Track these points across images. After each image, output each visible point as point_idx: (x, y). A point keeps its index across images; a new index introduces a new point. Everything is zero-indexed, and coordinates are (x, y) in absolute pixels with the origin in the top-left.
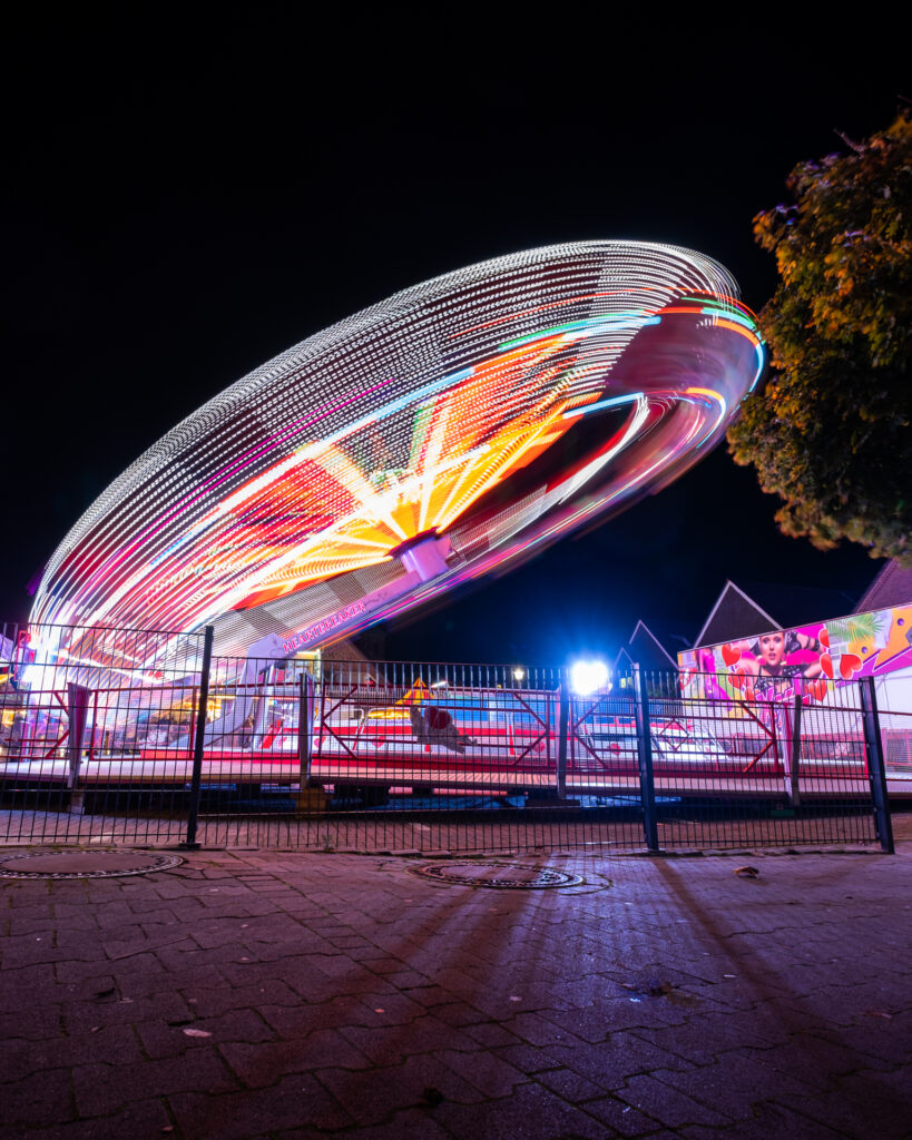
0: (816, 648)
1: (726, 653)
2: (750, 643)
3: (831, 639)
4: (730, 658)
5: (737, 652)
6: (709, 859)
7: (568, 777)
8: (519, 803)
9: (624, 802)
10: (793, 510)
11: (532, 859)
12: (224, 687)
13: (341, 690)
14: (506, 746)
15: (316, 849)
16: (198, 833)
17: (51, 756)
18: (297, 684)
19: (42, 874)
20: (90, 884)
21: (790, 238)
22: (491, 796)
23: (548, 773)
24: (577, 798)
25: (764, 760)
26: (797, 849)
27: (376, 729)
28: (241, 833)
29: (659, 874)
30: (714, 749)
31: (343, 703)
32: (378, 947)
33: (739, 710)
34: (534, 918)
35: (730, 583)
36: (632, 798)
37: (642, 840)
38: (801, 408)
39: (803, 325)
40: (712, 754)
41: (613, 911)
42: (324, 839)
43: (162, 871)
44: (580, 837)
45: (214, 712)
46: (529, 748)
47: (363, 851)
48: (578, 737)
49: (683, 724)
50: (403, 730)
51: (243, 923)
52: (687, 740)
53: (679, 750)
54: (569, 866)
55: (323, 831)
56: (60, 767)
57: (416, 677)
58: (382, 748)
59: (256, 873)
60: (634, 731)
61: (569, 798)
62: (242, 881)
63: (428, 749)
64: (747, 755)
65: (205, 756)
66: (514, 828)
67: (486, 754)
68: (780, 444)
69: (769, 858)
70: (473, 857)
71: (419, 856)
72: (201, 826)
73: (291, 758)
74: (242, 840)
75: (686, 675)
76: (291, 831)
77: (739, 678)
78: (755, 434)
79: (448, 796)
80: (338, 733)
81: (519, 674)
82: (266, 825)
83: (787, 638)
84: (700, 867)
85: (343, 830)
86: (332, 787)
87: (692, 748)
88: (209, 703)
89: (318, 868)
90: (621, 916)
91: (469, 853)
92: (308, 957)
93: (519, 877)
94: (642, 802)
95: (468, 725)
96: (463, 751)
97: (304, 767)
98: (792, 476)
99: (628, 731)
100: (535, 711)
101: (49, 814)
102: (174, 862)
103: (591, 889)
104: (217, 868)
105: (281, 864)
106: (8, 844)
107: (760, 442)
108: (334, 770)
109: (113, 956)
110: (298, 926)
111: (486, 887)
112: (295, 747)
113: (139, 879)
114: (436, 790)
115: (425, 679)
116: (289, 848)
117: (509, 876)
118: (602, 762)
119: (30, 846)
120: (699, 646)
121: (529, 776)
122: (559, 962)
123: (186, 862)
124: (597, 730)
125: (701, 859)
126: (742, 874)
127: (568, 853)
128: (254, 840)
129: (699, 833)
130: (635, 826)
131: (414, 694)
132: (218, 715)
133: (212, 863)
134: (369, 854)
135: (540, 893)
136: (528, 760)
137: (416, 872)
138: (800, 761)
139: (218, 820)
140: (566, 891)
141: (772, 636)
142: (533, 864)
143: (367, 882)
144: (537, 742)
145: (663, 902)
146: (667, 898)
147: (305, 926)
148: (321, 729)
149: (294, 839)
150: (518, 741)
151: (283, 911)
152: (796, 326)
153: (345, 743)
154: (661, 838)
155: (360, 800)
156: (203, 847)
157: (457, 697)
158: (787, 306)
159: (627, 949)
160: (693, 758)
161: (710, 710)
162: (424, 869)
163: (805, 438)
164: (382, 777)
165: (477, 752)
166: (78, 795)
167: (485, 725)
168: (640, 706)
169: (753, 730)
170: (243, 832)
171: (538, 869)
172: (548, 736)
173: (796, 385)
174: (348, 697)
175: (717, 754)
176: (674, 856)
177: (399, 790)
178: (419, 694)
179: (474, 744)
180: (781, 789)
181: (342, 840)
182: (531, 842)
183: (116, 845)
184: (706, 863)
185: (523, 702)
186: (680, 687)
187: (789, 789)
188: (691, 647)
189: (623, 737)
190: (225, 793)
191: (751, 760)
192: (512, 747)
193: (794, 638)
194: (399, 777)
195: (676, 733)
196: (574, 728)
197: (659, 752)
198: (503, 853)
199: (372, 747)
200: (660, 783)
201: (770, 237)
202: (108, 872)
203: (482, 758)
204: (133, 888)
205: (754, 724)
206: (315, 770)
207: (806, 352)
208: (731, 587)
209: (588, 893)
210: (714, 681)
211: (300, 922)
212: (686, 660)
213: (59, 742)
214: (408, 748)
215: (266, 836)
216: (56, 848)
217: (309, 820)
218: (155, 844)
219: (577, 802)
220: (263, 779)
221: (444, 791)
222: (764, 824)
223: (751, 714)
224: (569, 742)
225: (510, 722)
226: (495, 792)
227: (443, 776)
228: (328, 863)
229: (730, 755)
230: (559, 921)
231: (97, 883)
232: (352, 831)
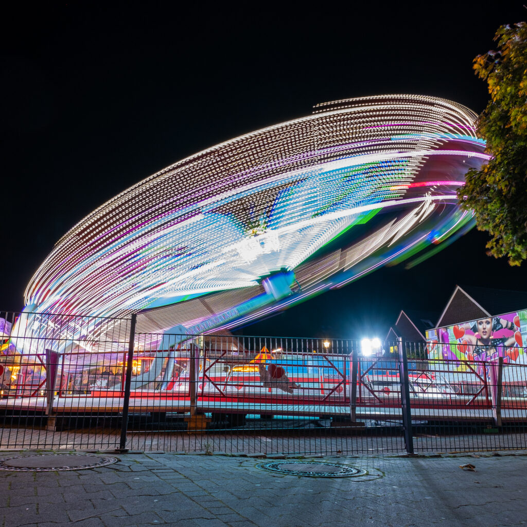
0: (512, 328)
1: (455, 331)
2: (470, 325)
3: (521, 322)
4: (459, 334)
5: (463, 330)
6: (445, 459)
7: (357, 408)
8: (327, 424)
9: (392, 424)
10: (497, 241)
11: (335, 459)
12: (143, 352)
13: (216, 354)
14: (319, 389)
15: (200, 453)
16: (126, 443)
17: (36, 395)
18: (188, 350)
19: (30, 468)
20: (59, 475)
21: (496, 71)
22: (309, 420)
23: (345, 406)
24: (363, 421)
25: (479, 398)
26: (500, 453)
27: (238, 378)
28: (153, 443)
29: (415, 469)
30: (448, 391)
31: (217, 362)
32: (239, 514)
33: (464, 366)
34: (336, 496)
35: (458, 287)
36: (397, 421)
37: (404, 448)
38: (503, 178)
39: (504, 126)
40: (447, 394)
41: (385, 492)
42: (205, 446)
43: (104, 466)
44: (365, 446)
45: (137, 367)
46: (333, 390)
47: (229, 454)
48: (364, 383)
49: (429, 375)
50: (254, 379)
51: (155, 499)
52: (432, 385)
53: (426, 391)
54: (359, 464)
55: (204, 442)
56: (41, 401)
57: (263, 346)
58: (241, 390)
59: (163, 467)
60: (398, 380)
61: (358, 421)
62: (154, 473)
63: (270, 391)
64: (469, 395)
65: (131, 395)
66: (323, 440)
67: (306, 394)
68: (490, 200)
69: (483, 458)
70: (298, 458)
71: (265, 457)
72: (128, 438)
73: (185, 396)
74: (154, 447)
75: (431, 344)
76: (185, 441)
77: (463, 347)
78: (474, 194)
79: (283, 420)
80: (214, 381)
81: (327, 344)
82: (169, 438)
83: (494, 322)
84: (439, 464)
85: (217, 441)
86: (210, 414)
87: (435, 390)
88: (134, 362)
89: (201, 464)
90: (390, 494)
91: (296, 456)
92: (196, 521)
93: (326, 470)
94: (403, 424)
95: (295, 376)
96: (292, 392)
97: (193, 401)
98: (497, 221)
99: (394, 379)
100: (337, 367)
101: (34, 431)
102: (112, 461)
103: (372, 478)
104: (140, 465)
105: (179, 462)
106: (8, 450)
107: (477, 199)
108: (212, 403)
109: (74, 520)
110: (188, 501)
111: (305, 476)
112: (187, 390)
113: (90, 472)
114: (275, 417)
115: (268, 347)
116: (184, 452)
117: (320, 470)
118: (378, 399)
119: (22, 451)
120: (438, 327)
121: (333, 407)
122: (352, 523)
123: (120, 461)
124: (375, 379)
125: (440, 459)
126: (465, 468)
127: (357, 456)
128: (162, 447)
129: (439, 443)
130: (399, 439)
131: (261, 357)
132: (139, 369)
133: (136, 461)
134: (233, 456)
135: (339, 480)
136: (332, 397)
137: (263, 467)
138: (502, 398)
139: (139, 435)
140: (356, 479)
141: (484, 320)
142: (336, 462)
143: (232, 474)
144: (338, 386)
145: (417, 486)
146: (419, 484)
147: (193, 501)
148: (204, 378)
149: (186, 446)
150: (326, 386)
151: (180, 492)
152: (500, 127)
153: (219, 386)
154: (415, 446)
155: (228, 423)
156: (130, 451)
157: (288, 358)
158: (494, 114)
159: (394, 515)
160: (435, 396)
161: (446, 366)
162: (268, 466)
163: (505, 196)
164: (242, 408)
165: (301, 393)
166: (52, 419)
167: (306, 376)
168: (402, 364)
169: (472, 379)
170: (155, 442)
171: (339, 465)
172: (345, 382)
173: (500, 164)
174: (220, 358)
175: (450, 394)
176: (424, 457)
177: (252, 416)
178: (264, 356)
179: (299, 387)
180: (490, 416)
181: (216, 447)
182: (334, 449)
183: (75, 450)
184: (443, 462)
185: (329, 362)
186: (427, 352)
187: (495, 416)
188: (434, 327)
189: (391, 383)
190: (144, 418)
191: (471, 398)
192: (322, 389)
193: (498, 321)
194: (252, 408)
195: (425, 381)
196: (361, 378)
197: (414, 392)
198: (316, 455)
199: (235, 389)
200: (414, 412)
201: (484, 71)
202: (70, 467)
203: (304, 396)
204: (86, 477)
205: (473, 375)
206: (199, 403)
207: (506, 143)
208: (459, 289)
209: (370, 480)
210: (448, 348)
211: (190, 498)
212: (431, 335)
213: (40, 386)
214: (257, 390)
215: (169, 444)
216: (38, 452)
217: (196, 434)
218: (100, 450)
219: (363, 424)
220: (167, 409)
221: (280, 417)
222: (479, 437)
223: (471, 368)
224: (358, 386)
225: (321, 374)
226: (312, 418)
227: (280, 408)
228: (208, 462)
229: (458, 394)
230: (352, 497)
231: (65, 473)
232: (223, 442)
